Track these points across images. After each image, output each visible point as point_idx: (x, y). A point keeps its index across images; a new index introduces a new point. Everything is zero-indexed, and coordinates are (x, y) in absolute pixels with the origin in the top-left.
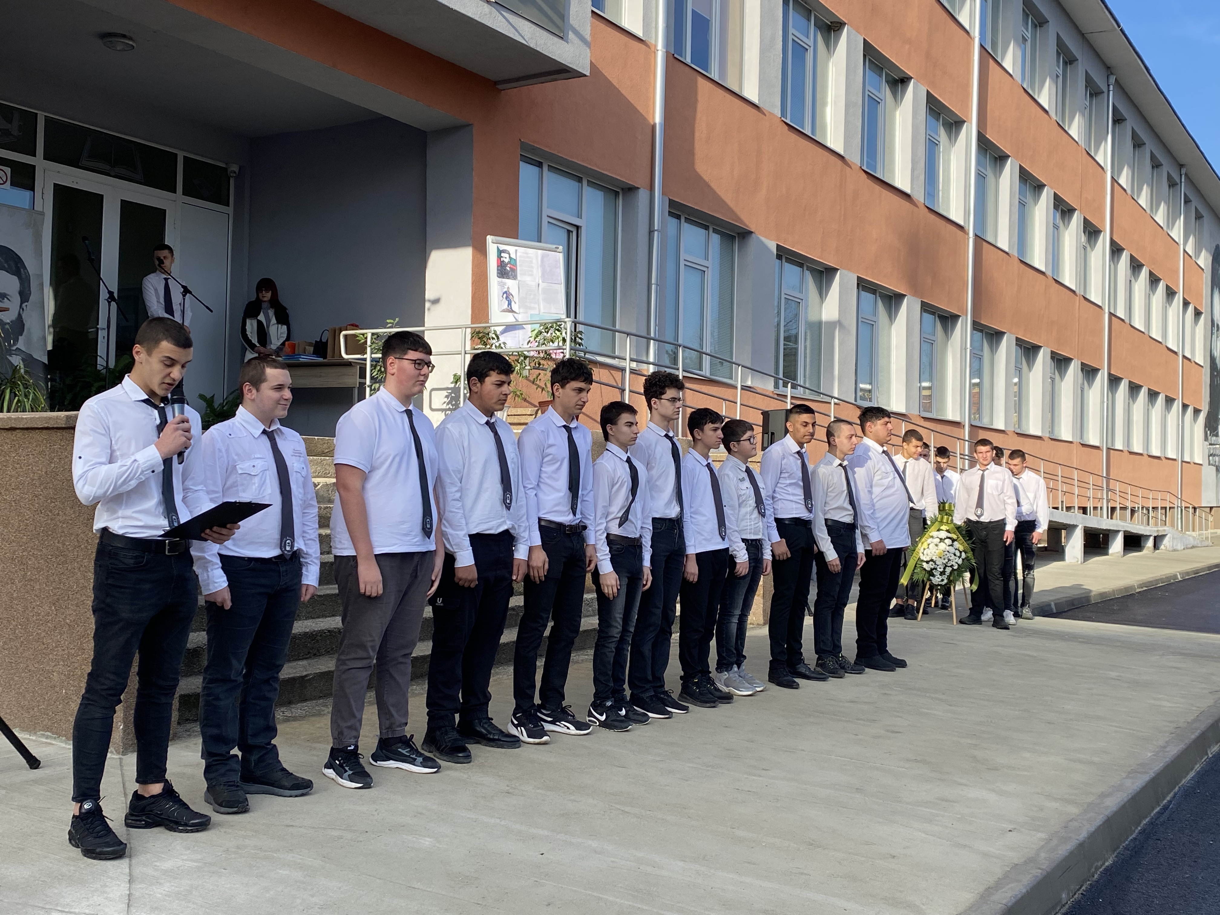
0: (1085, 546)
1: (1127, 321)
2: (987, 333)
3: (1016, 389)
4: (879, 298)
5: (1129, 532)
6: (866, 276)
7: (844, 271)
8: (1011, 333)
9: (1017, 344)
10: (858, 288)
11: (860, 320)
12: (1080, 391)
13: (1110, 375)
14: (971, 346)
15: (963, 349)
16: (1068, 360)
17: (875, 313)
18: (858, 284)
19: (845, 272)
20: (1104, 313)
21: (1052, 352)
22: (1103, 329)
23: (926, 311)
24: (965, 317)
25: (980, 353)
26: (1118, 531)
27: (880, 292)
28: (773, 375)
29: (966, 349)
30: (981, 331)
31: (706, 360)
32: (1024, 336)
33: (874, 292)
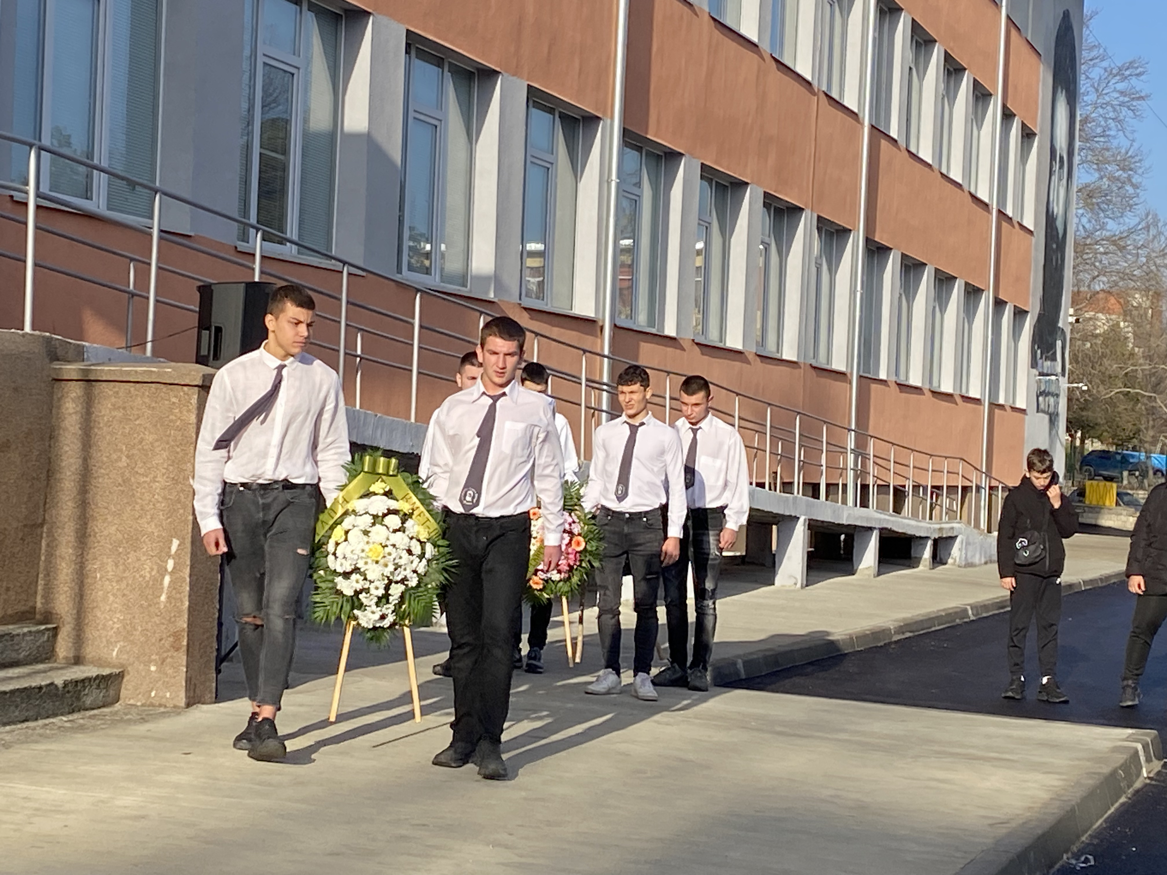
0: (810, 556)
1: (902, 143)
2: (649, 154)
3: (699, 261)
4: (447, 75)
5: (890, 530)
6: (424, 30)
7: (380, 17)
8: (692, 155)
9: (702, 177)
10: (407, 52)
11: (411, 114)
12: (814, 270)
13: (868, 241)
14: (618, 177)
15: (604, 181)
16: (796, 211)
17: (440, 104)
18: (408, 46)
19: (383, 20)
20: (863, 128)
21: (766, 195)
22: (858, 156)
23: (538, 106)
24: (609, 121)
25: (635, 190)
26: (871, 529)
27: (450, 63)
28: (236, 216)
29: (609, 184)
30: (639, 149)
31: (100, 181)
32: (716, 163)
33: (439, 62)
